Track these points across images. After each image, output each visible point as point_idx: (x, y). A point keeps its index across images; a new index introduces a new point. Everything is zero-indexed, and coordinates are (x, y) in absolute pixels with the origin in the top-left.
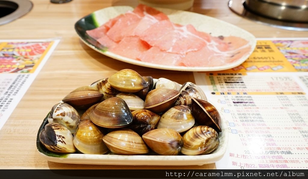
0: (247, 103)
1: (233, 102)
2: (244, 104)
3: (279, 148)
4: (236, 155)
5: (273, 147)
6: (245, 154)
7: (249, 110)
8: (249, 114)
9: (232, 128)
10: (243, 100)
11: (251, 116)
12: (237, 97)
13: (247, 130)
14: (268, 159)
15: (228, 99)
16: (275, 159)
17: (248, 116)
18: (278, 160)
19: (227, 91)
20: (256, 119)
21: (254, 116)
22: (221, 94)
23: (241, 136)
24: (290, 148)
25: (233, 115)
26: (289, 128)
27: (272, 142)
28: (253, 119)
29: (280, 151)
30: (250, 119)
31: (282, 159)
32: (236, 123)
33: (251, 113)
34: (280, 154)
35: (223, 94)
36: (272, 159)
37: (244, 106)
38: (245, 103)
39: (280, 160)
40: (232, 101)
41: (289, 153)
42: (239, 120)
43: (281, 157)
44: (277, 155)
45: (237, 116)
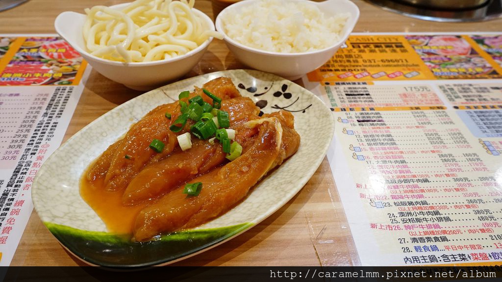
0: (375, 121)
1: (358, 120)
2: (371, 123)
3: (414, 176)
5: (408, 174)
7: (378, 130)
8: (378, 136)
9: (358, 153)
10: (370, 117)
11: (380, 138)
12: (362, 114)
13: (375, 155)
14: (402, 189)
15: (351, 117)
16: (410, 189)
17: (377, 138)
18: (413, 189)
19: (349, 106)
20: (386, 142)
21: (384, 138)
22: (342, 110)
23: (369, 162)
24: (427, 176)
25: (358, 136)
26: (427, 152)
27: (407, 169)
28: (383, 142)
29: (415, 179)
30: (379, 142)
31: (417, 189)
32: (362, 147)
33: (380, 134)
34: (416, 183)
35: (345, 110)
36: (406, 189)
37: (371, 125)
38: (372, 121)
39: (415, 189)
40: (355, 120)
41: (426, 181)
42: (365, 143)
43: (416, 186)
44: (412, 183)
45: (363, 139)
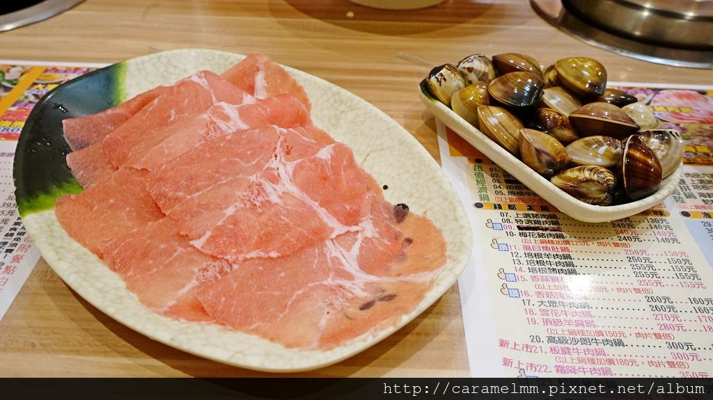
0: (546, 229)
1: (518, 227)
2: (540, 232)
3: (600, 333)
4: (511, 345)
5: (589, 329)
6: (530, 344)
7: (550, 246)
8: (548, 256)
9: (510, 285)
10: (539, 222)
11: (552, 260)
12: (527, 215)
13: (539, 290)
14: (575, 356)
15: (508, 221)
16: (590, 356)
17: (545, 260)
18: (595, 357)
19: (508, 201)
20: (560, 267)
21: (557, 260)
22: (496, 208)
23: (527, 302)
24: (622, 334)
25: (515, 255)
26: (626, 291)
27: (588, 319)
28: (554, 267)
29: (601, 338)
30: (549, 266)
31: (602, 357)
32: (519, 274)
33: (553, 253)
34: (601, 346)
35: (500, 207)
36: (582, 355)
37: (540, 236)
38: (542, 229)
39: (599, 357)
40: (515, 225)
41: (619, 343)
42: (525, 267)
43: (601, 352)
44: (594, 346)
45: (523, 260)
